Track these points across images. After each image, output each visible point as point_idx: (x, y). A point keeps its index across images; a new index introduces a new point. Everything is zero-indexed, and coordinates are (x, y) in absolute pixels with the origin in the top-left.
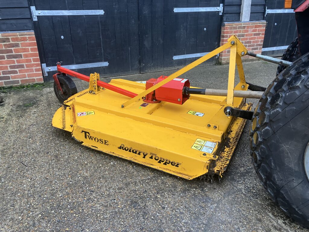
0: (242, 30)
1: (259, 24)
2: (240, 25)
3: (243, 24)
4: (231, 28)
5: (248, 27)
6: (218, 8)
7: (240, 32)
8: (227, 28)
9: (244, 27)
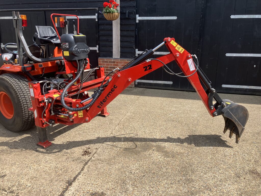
0: (112, 64)
1: (127, 61)
2: (110, 60)
3: (113, 60)
4: (103, 62)
5: (117, 63)
6: (95, 48)
7: (111, 65)
8: (100, 61)
9: (114, 62)
